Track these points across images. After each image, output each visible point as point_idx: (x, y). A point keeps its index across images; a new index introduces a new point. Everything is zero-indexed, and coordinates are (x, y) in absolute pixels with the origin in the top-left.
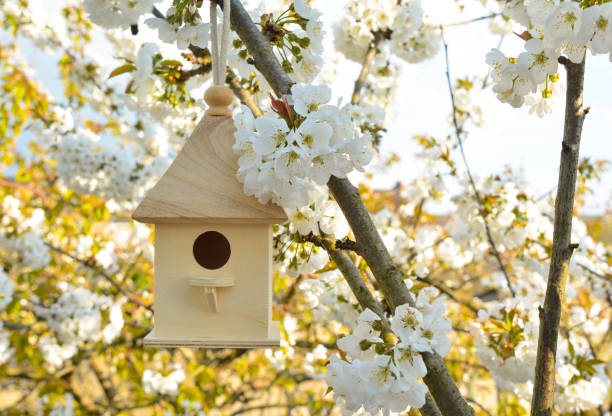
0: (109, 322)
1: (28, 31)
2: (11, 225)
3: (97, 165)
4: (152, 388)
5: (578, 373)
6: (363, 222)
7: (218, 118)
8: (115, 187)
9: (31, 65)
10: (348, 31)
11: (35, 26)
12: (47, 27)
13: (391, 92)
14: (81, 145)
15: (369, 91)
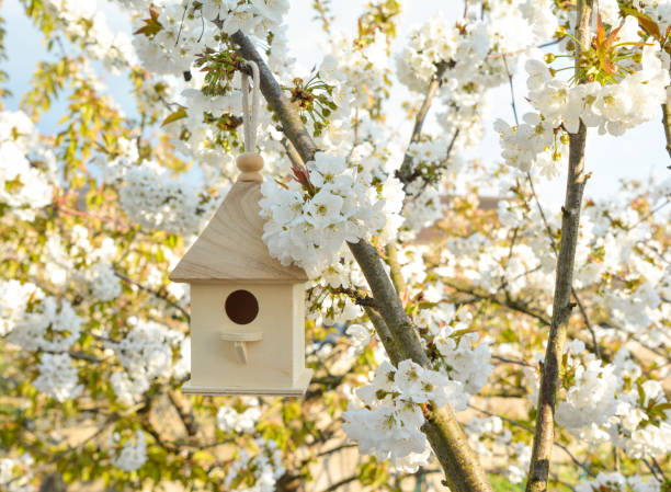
0: (180, 357)
1: (93, 52)
2: (79, 255)
3: (163, 198)
4: (227, 426)
5: (646, 417)
6: (379, 281)
7: (249, 184)
8: (181, 221)
9: (100, 79)
10: (410, 64)
11: (101, 47)
12: (113, 47)
13: (478, 110)
14: (146, 178)
15: (453, 109)
